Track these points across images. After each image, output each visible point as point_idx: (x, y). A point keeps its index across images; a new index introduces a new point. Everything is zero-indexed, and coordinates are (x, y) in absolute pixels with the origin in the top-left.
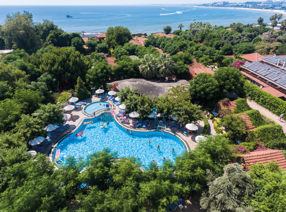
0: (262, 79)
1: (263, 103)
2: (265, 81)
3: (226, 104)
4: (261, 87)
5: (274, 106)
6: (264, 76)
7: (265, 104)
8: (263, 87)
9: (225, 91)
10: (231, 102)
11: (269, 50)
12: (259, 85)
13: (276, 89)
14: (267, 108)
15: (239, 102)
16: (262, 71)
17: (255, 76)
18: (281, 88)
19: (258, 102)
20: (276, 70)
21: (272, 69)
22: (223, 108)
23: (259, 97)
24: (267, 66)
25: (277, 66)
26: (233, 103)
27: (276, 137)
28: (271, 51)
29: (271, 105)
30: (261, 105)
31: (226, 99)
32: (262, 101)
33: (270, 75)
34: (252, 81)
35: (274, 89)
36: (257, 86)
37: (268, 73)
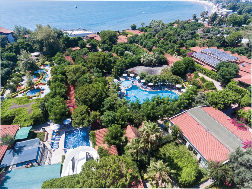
0: (203, 62)
1: (205, 73)
2: (204, 63)
3: (189, 75)
4: (203, 65)
5: (209, 74)
6: (204, 60)
7: (205, 74)
8: (204, 65)
9: (188, 69)
10: (192, 74)
11: (204, 44)
12: (202, 65)
13: (210, 66)
14: (206, 75)
15: (195, 74)
16: (202, 57)
17: (199, 60)
18: (211, 66)
19: (202, 73)
20: (208, 57)
21: (207, 56)
22: (189, 77)
23: (202, 71)
24: (204, 54)
25: (209, 54)
26: (193, 74)
27: (211, 86)
28: (205, 44)
29: (208, 74)
30: (204, 74)
31: (189, 73)
32: (204, 72)
33: (206, 59)
34: (198, 63)
35: (208, 66)
36: (200, 65)
37: (205, 58)
